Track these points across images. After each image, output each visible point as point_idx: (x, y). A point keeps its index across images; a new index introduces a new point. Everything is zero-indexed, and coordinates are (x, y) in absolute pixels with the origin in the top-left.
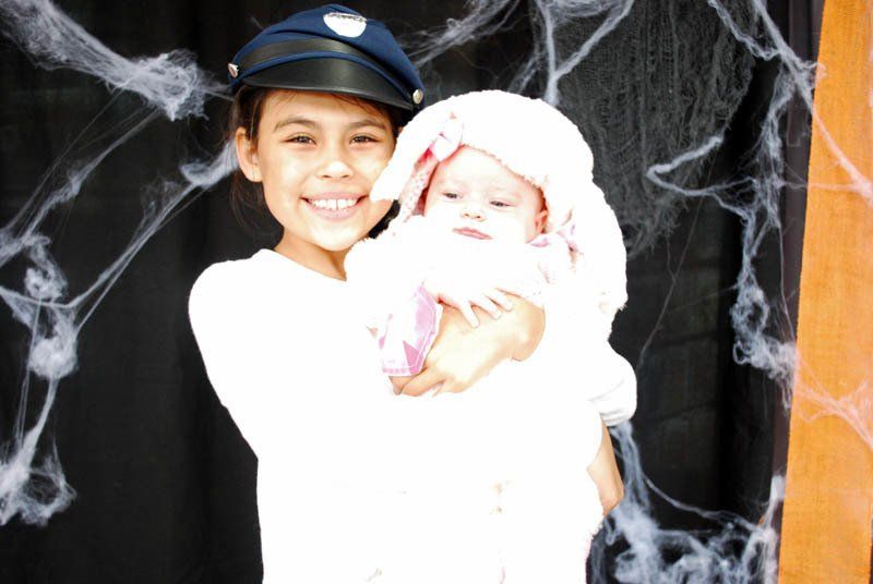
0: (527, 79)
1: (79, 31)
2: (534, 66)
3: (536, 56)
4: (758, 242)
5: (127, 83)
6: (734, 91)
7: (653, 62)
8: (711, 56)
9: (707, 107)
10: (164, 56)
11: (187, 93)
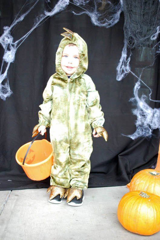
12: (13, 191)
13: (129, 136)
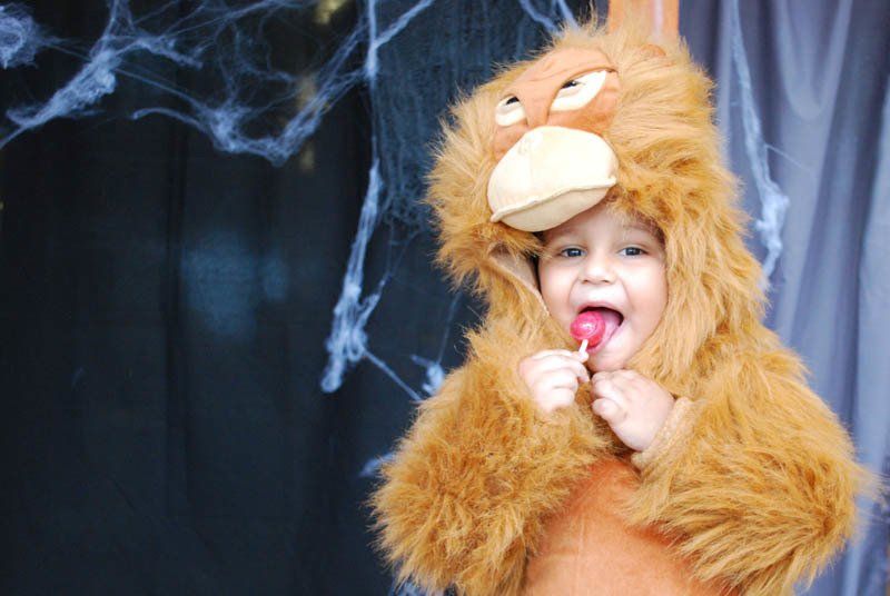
0: (350, 49)
2: (356, 38)
3: (360, 28)
11: (21, 44)
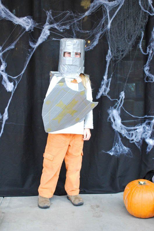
0: (103, 22)
1: (8, 11)
2: (104, 19)
3: (104, 17)
4: (152, 57)
5: (18, 22)
6: (144, 20)
7: (128, 14)
8: (140, 13)
9: (139, 24)
10: (26, 17)
11: (30, 25)
12: (5, 197)
13: (108, 152)
